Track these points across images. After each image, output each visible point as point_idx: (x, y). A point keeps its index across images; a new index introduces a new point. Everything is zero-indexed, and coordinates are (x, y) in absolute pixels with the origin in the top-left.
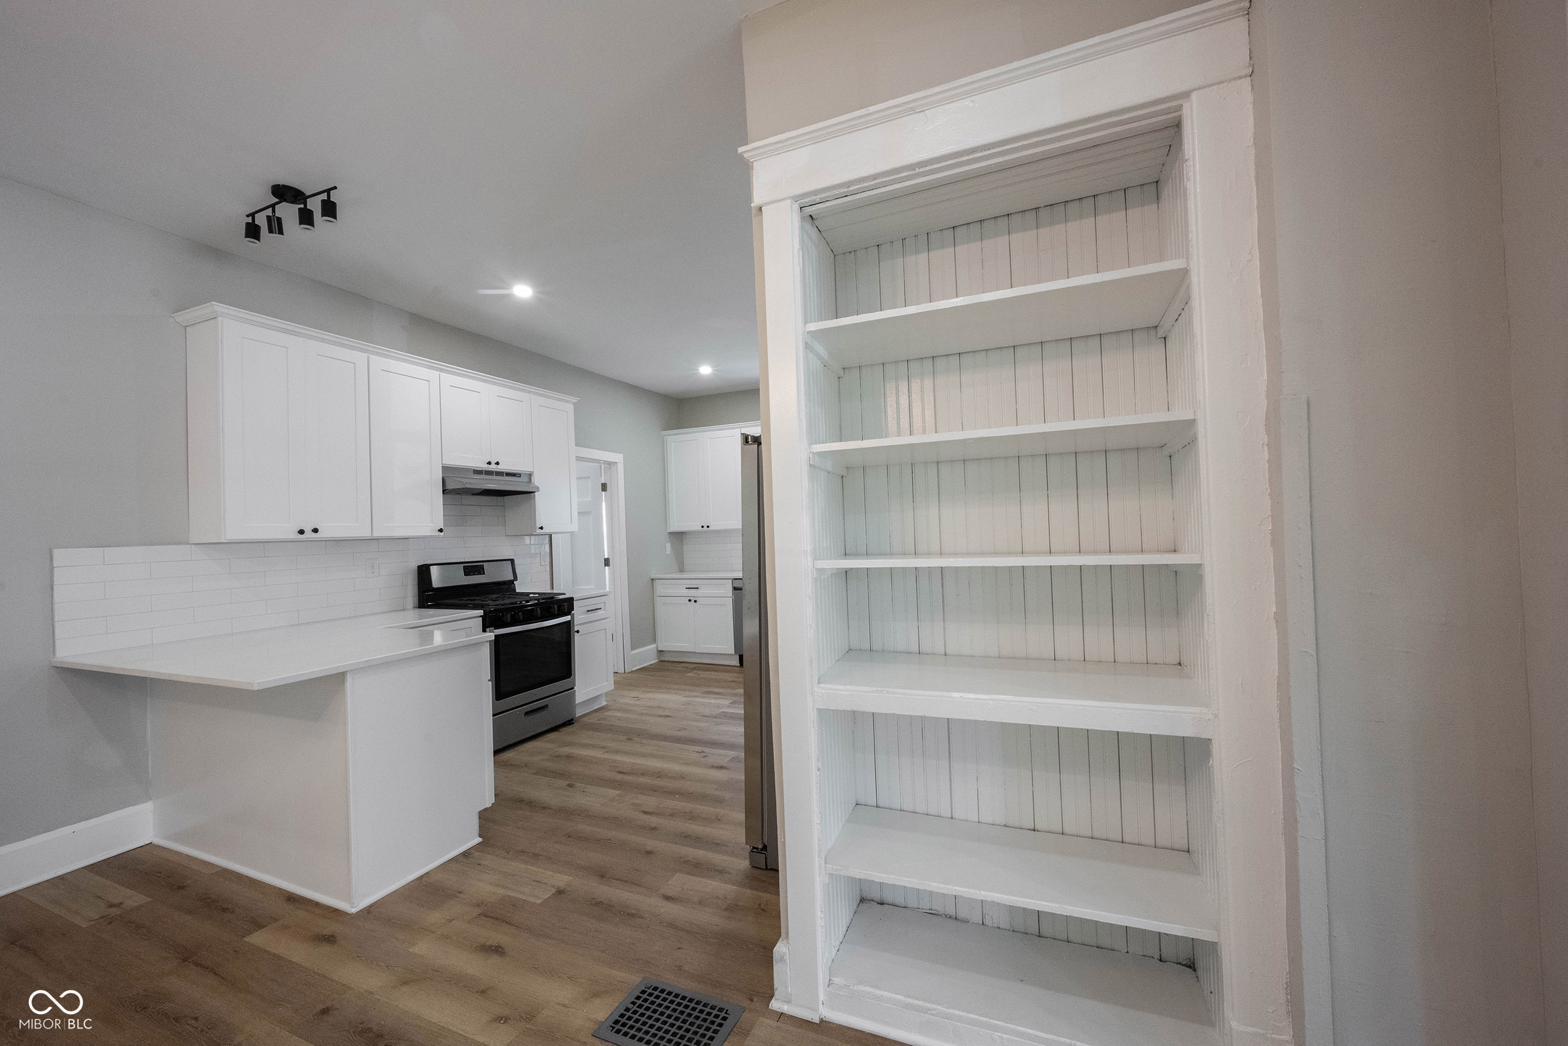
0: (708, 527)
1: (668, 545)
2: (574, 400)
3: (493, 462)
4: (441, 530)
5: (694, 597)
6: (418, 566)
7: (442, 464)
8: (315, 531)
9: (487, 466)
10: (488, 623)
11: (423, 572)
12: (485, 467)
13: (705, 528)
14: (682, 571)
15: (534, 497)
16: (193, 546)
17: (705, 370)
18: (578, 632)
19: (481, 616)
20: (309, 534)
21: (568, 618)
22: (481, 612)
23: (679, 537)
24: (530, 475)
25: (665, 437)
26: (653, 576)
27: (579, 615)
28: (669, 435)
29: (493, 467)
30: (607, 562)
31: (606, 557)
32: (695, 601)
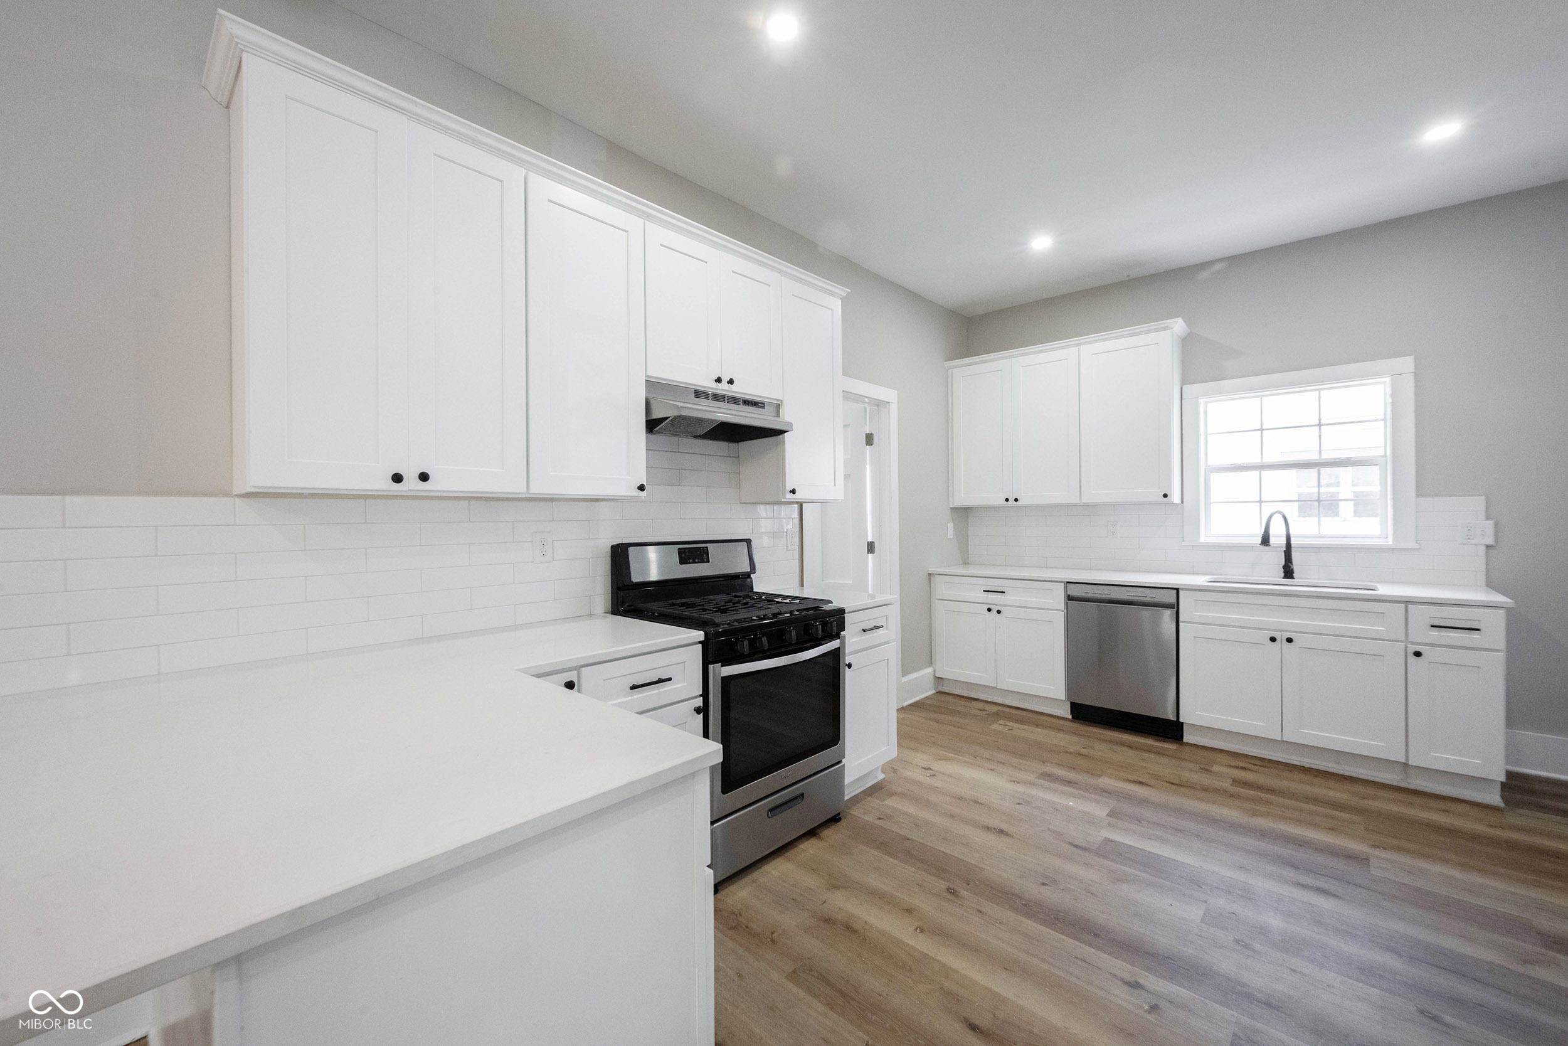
0: (1016, 500)
1: (950, 526)
2: (843, 291)
3: (725, 379)
4: (642, 488)
5: (996, 605)
6: (613, 547)
7: (646, 376)
8: (424, 477)
9: (714, 385)
10: (713, 653)
11: (620, 555)
12: (710, 385)
13: (1012, 501)
14: (966, 562)
15: (784, 442)
16: (237, 500)
17: (1041, 243)
18: (849, 666)
19: (700, 642)
20: (411, 483)
21: (834, 644)
22: (700, 635)
23: (963, 513)
24: (778, 407)
25: (950, 371)
26: (932, 570)
27: (852, 640)
28: (956, 367)
29: (724, 388)
30: (871, 548)
31: (870, 540)
32: (999, 612)
